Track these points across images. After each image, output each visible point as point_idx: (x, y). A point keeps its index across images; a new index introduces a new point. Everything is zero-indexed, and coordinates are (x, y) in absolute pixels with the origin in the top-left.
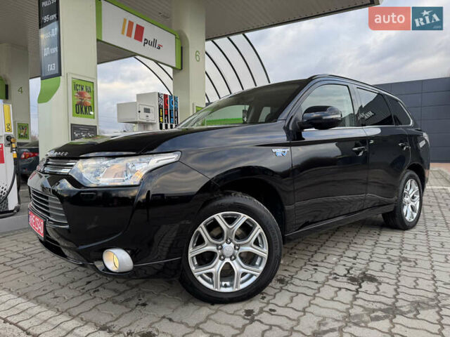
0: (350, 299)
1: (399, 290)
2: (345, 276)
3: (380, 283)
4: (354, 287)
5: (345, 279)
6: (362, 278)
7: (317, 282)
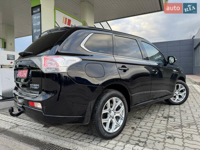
0: (166, 123)
1: (182, 120)
2: (162, 116)
3: (175, 118)
4: (166, 120)
5: (162, 117)
6: (168, 117)
7: (153, 118)
